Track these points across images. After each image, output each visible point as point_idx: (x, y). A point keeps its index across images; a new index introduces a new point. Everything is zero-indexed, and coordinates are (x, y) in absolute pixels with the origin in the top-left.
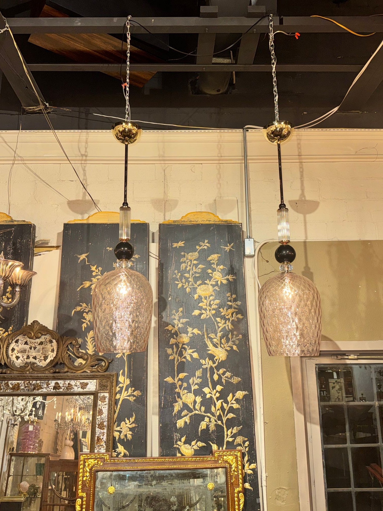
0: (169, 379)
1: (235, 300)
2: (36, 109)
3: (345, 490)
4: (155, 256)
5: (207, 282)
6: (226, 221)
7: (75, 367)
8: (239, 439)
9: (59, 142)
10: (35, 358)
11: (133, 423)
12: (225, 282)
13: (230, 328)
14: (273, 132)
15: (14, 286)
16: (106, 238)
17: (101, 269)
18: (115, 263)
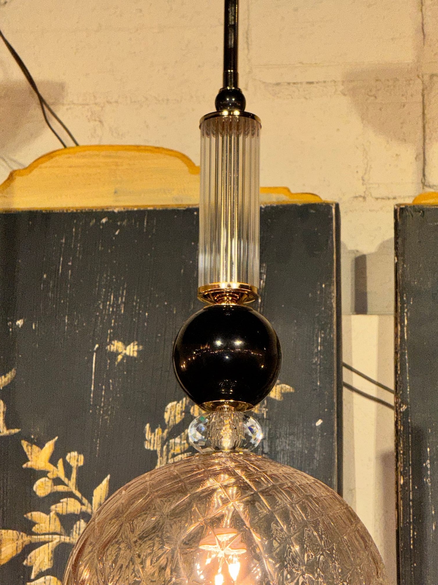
4: (372, 390)
16: (107, 292)
17: (81, 463)
18: (153, 431)
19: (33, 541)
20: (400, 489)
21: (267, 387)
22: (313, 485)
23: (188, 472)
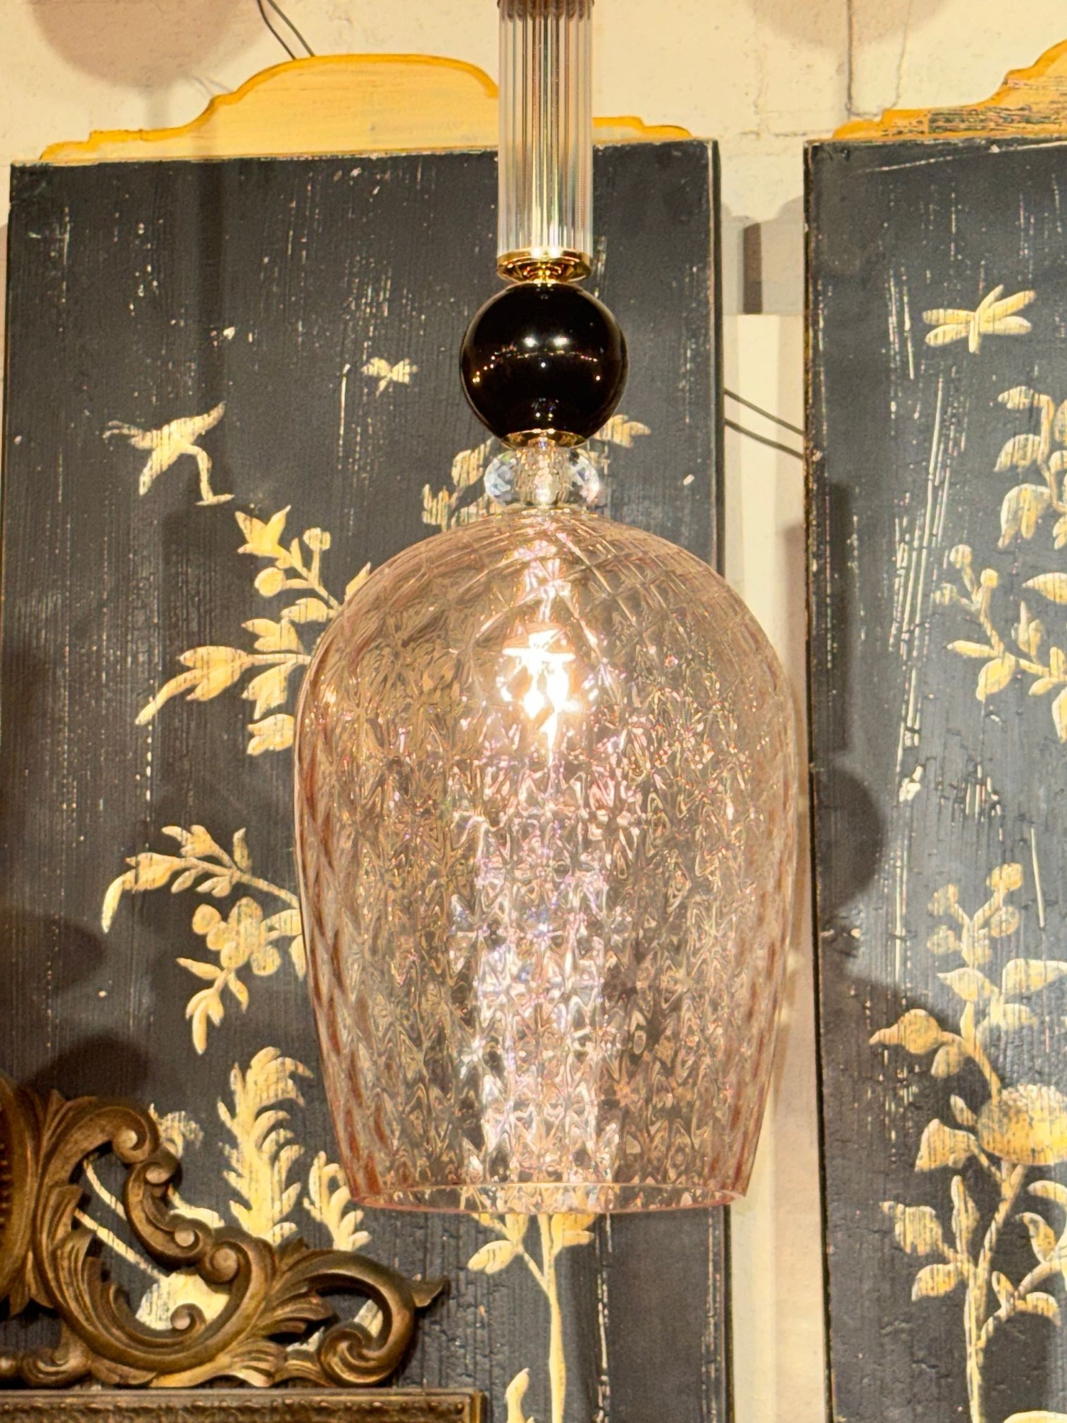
4: (770, 430)
7: (146, 1338)
16: (362, 284)
17: (327, 546)
18: (435, 494)
19: (257, 664)
20: (811, 579)
21: (604, 410)
22: (676, 557)
23: (486, 538)
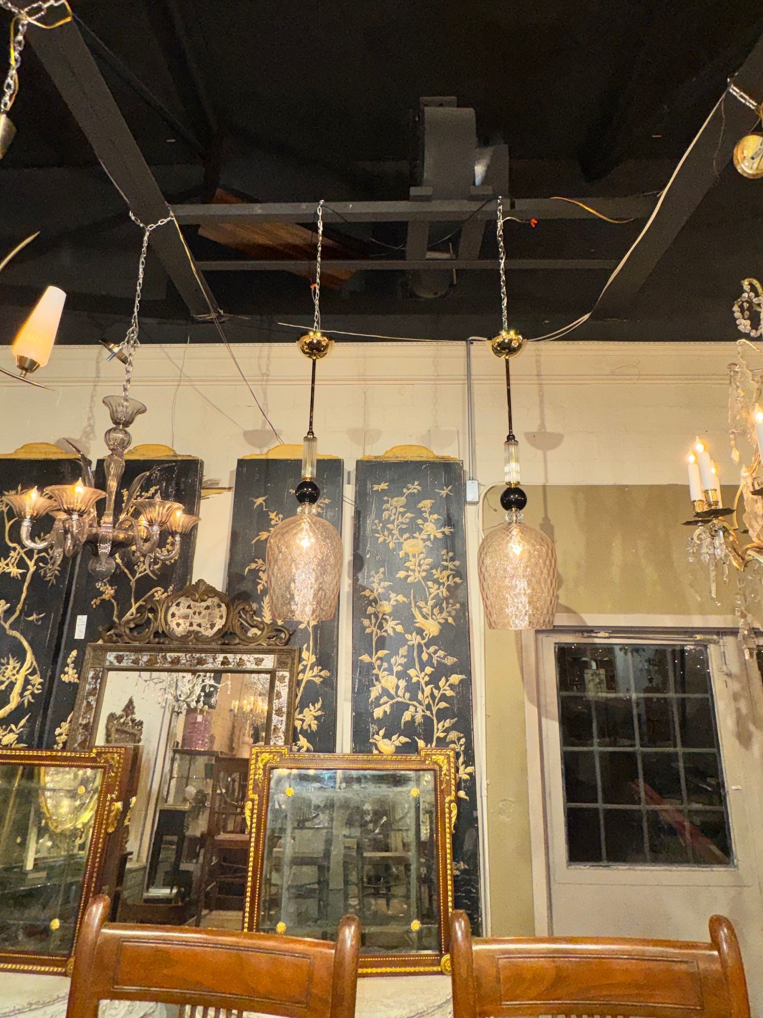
0: (365, 658)
1: (452, 559)
2: (208, 317)
3: (591, 805)
4: (350, 502)
5: (416, 535)
6: (443, 458)
7: (248, 638)
8: (453, 735)
9: (234, 359)
10: (199, 625)
11: (319, 710)
12: (440, 536)
13: (444, 595)
14: (499, 345)
15: (173, 534)
17: (282, 517)
19: (270, 535)
21: (318, 499)
